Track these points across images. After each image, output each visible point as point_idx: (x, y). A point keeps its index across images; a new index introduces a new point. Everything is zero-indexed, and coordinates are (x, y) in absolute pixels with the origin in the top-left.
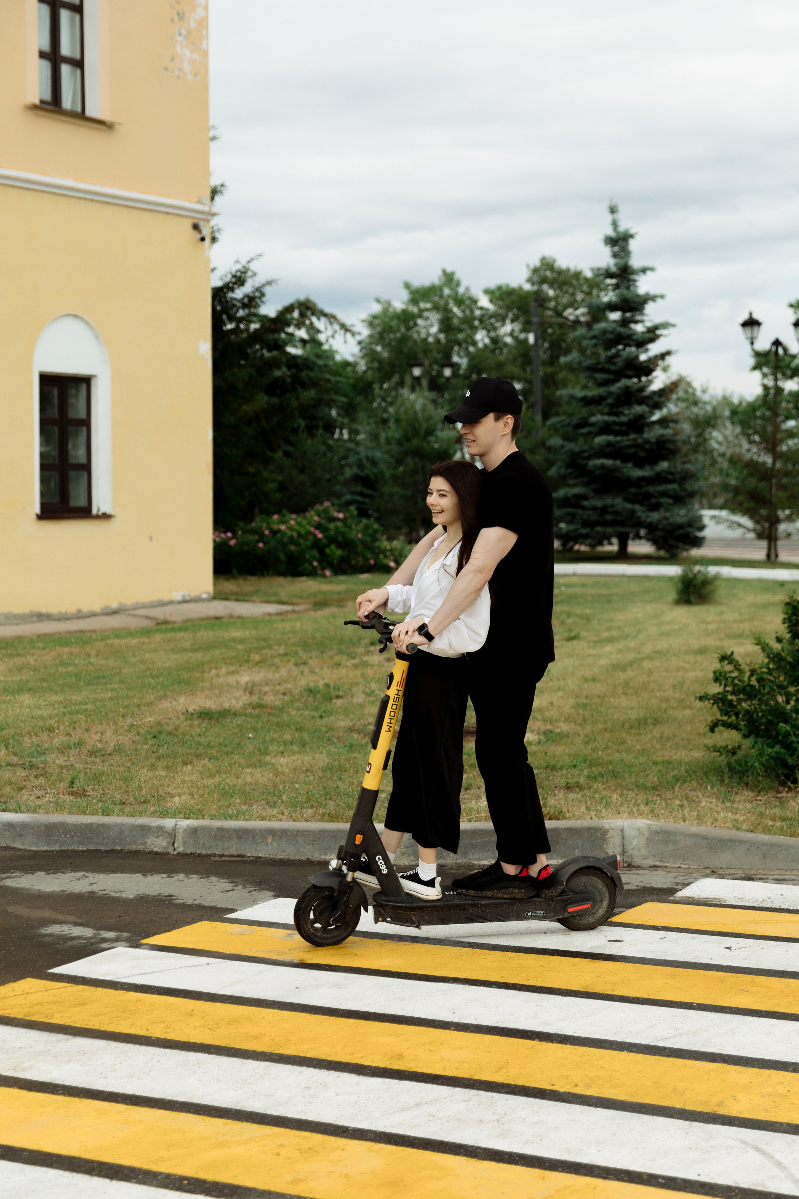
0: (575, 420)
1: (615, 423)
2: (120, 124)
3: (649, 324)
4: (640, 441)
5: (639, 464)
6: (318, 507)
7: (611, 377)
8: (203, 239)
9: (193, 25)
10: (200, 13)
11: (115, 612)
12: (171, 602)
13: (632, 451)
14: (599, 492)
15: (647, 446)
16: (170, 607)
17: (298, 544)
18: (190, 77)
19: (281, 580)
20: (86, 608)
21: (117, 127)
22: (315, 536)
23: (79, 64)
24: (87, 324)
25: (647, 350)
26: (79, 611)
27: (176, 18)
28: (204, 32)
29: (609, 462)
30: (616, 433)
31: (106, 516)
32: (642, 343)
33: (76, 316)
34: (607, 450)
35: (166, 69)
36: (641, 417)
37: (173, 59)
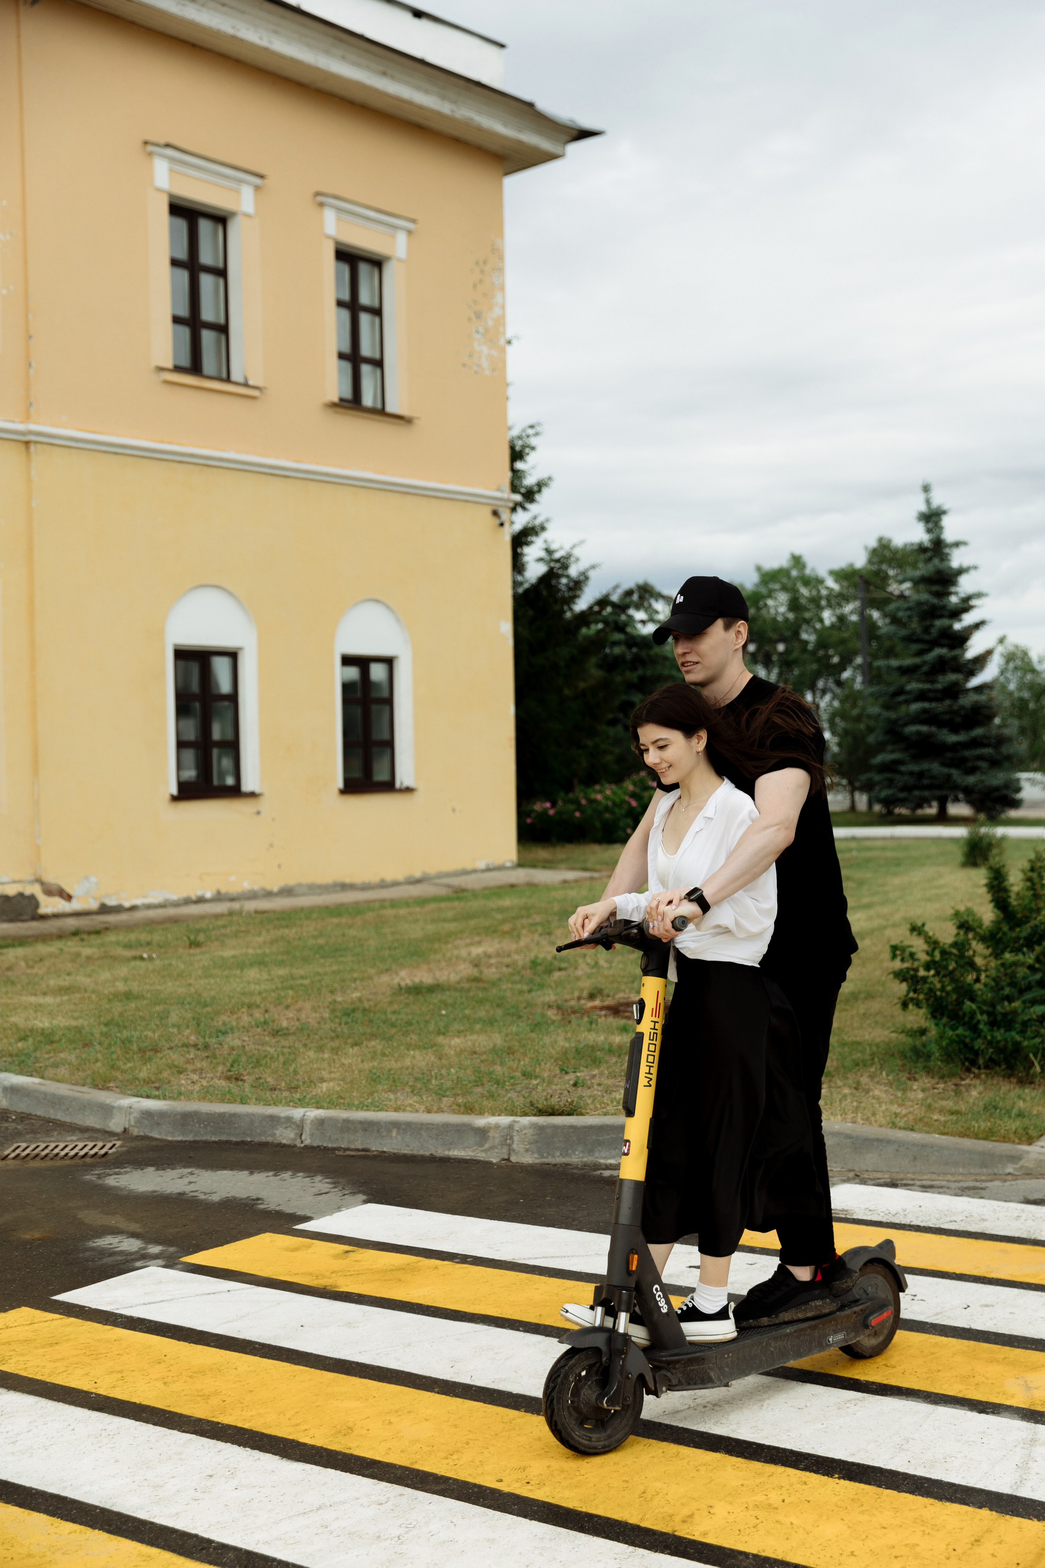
0: (892, 689)
1: (930, 690)
2: (418, 418)
3: (963, 595)
4: (955, 708)
5: (955, 730)
6: (635, 777)
7: (926, 646)
8: (502, 525)
9: (490, 323)
10: (497, 311)
11: (418, 881)
12: (474, 871)
13: (947, 717)
14: (916, 758)
15: (963, 712)
16: (473, 877)
17: (613, 813)
18: (488, 373)
19: (596, 848)
20: (389, 877)
21: (416, 421)
22: (629, 804)
23: (378, 363)
24: (388, 607)
25: (961, 620)
26: (383, 881)
27: (473, 317)
28: (501, 329)
29: (924, 728)
30: (930, 700)
31: (409, 790)
32: (956, 613)
33: (377, 601)
34: (923, 717)
35: (464, 365)
36: (956, 684)
37: (471, 356)
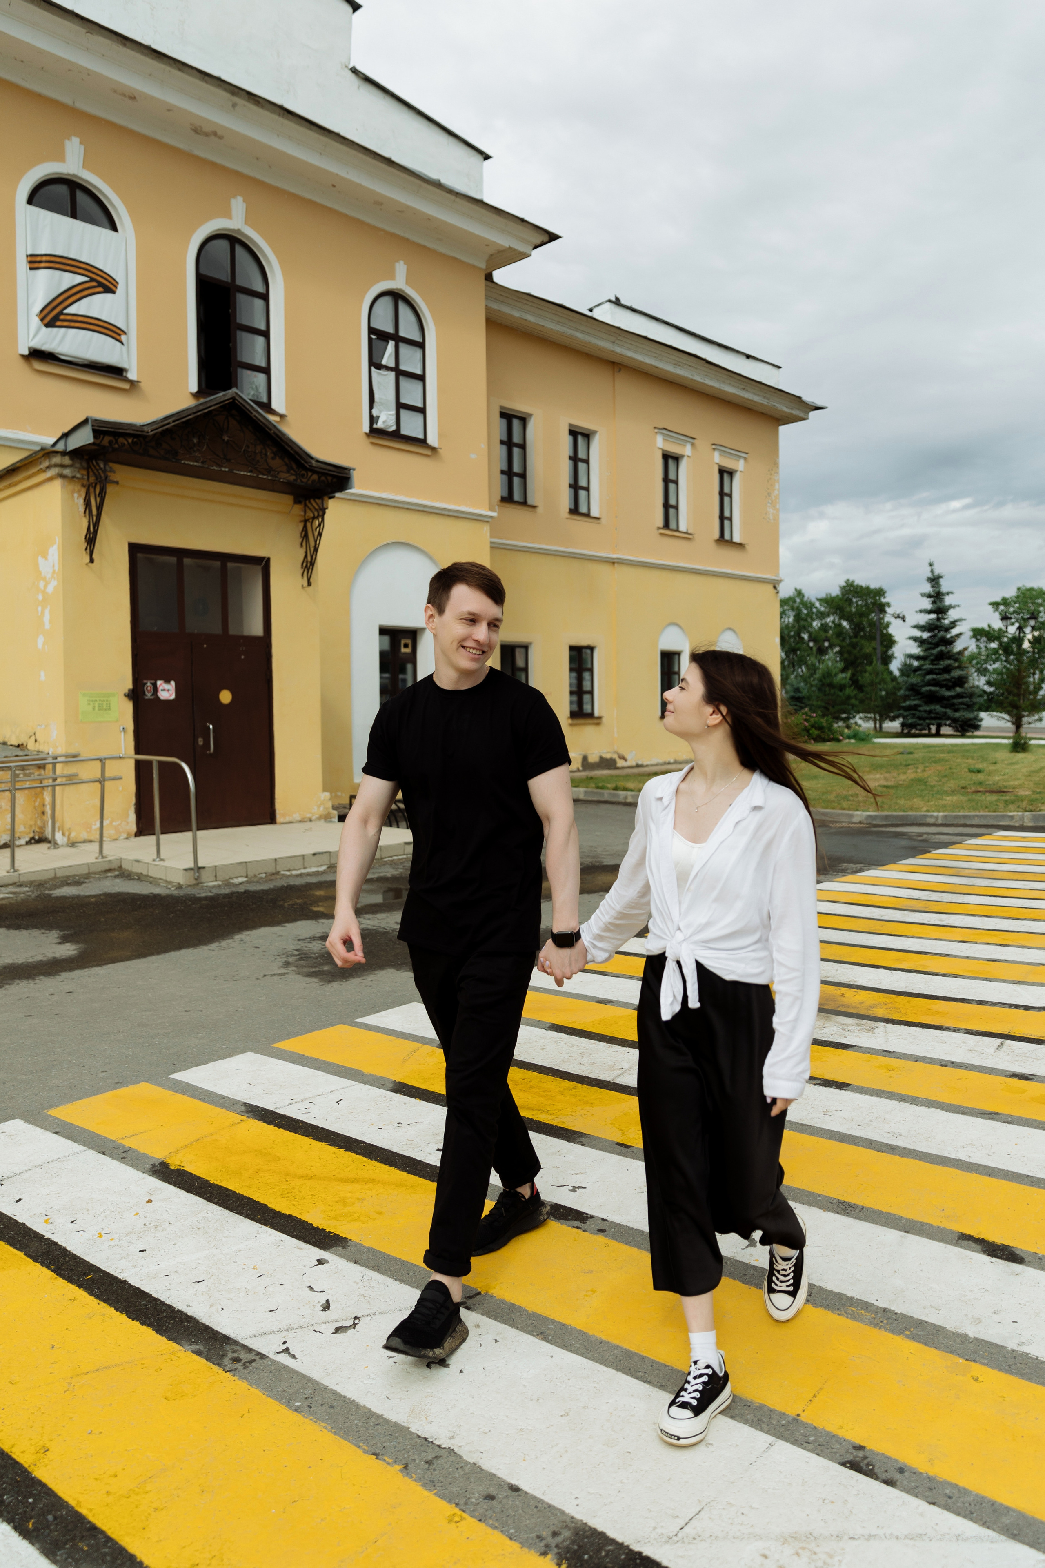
1: (936, 669)
2: (747, 544)
3: (952, 620)
4: (948, 677)
5: (949, 688)
7: (933, 646)
8: (777, 593)
9: (774, 498)
10: (776, 492)
13: (945, 682)
14: (927, 703)
15: (951, 680)
18: (772, 521)
21: (745, 546)
23: (730, 519)
24: (735, 631)
25: (950, 633)
27: (767, 496)
28: (778, 501)
29: (933, 688)
30: (937, 674)
32: (947, 629)
33: (731, 629)
34: (932, 682)
35: (764, 518)
36: (950, 665)
37: (766, 514)
